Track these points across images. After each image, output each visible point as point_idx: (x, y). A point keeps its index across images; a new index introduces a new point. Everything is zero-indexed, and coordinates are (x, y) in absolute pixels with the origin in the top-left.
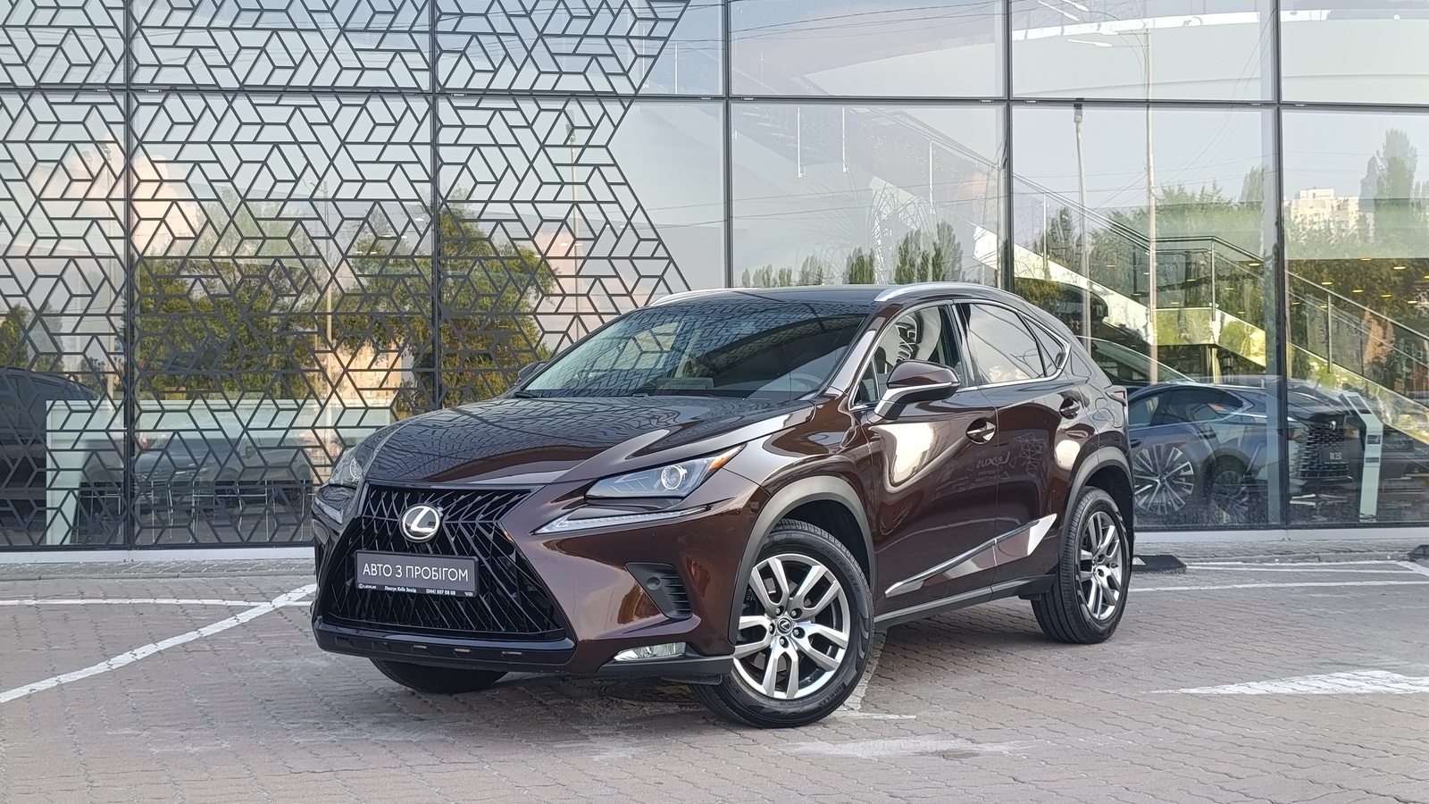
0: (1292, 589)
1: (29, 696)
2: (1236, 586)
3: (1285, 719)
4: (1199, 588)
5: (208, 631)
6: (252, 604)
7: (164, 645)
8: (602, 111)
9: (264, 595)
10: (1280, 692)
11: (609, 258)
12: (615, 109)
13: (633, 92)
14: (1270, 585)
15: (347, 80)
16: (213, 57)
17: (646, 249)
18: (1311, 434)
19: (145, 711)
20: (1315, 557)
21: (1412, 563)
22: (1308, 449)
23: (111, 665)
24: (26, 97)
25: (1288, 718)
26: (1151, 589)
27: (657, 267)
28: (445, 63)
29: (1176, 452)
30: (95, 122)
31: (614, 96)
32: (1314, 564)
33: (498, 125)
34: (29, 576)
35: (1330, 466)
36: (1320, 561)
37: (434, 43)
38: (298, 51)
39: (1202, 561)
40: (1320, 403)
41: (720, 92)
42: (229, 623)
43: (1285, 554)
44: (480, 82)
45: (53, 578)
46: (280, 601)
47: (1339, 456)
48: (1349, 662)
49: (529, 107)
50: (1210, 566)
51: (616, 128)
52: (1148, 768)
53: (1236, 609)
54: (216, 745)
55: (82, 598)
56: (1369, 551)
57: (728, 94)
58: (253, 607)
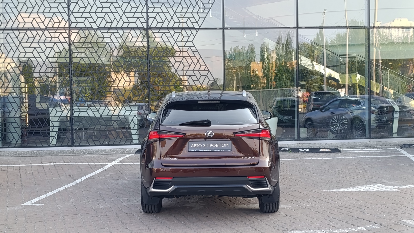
0: (367, 158)
1: (59, 192)
2: (353, 157)
3: (353, 199)
4: (343, 158)
5: (97, 172)
6: (107, 164)
7: (88, 176)
8: (191, 33)
9: (109, 161)
10: (354, 191)
11: (193, 71)
12: (194, 32)
13: (199, 27)
14: (362, 157)
15: (125, 25)
16: (91, 20)
17: (203, 68)
18: (379, 112)
19: (88, 196)
20: (376, 147)
21: (401, 149)
22: (378, 116)
23: (76, 182)
24: (43, 31)
25: (353, 198)
26: (331, 158)
27: (205, 73)
28: (150, 21)
29: (343, 117)
30: (61, 37)
31: (194, 28)
32: (376, 149)
33: (164, 36)
34: (49, 155)
35: (384, 120)
36: (377, 148)
37: (147, 15)
38: (112, 18)
39: (346, 149)
40: (382, 103)
41: (222, 27)
42: (101, 170)
43: (368, 146)
44: (159, 25)
45: (55, 156)
46: (113, 163)
47: (387, 117)
48: (374, 181)
49: (172, 32)
50: (348, 150)
51: (195, 37)
52: (317, 212)
53: (351, 165)
54: (106, 206)
55: (65, 163)
56: (390, 146)
57: (224, 27)
58: (107, 165)
